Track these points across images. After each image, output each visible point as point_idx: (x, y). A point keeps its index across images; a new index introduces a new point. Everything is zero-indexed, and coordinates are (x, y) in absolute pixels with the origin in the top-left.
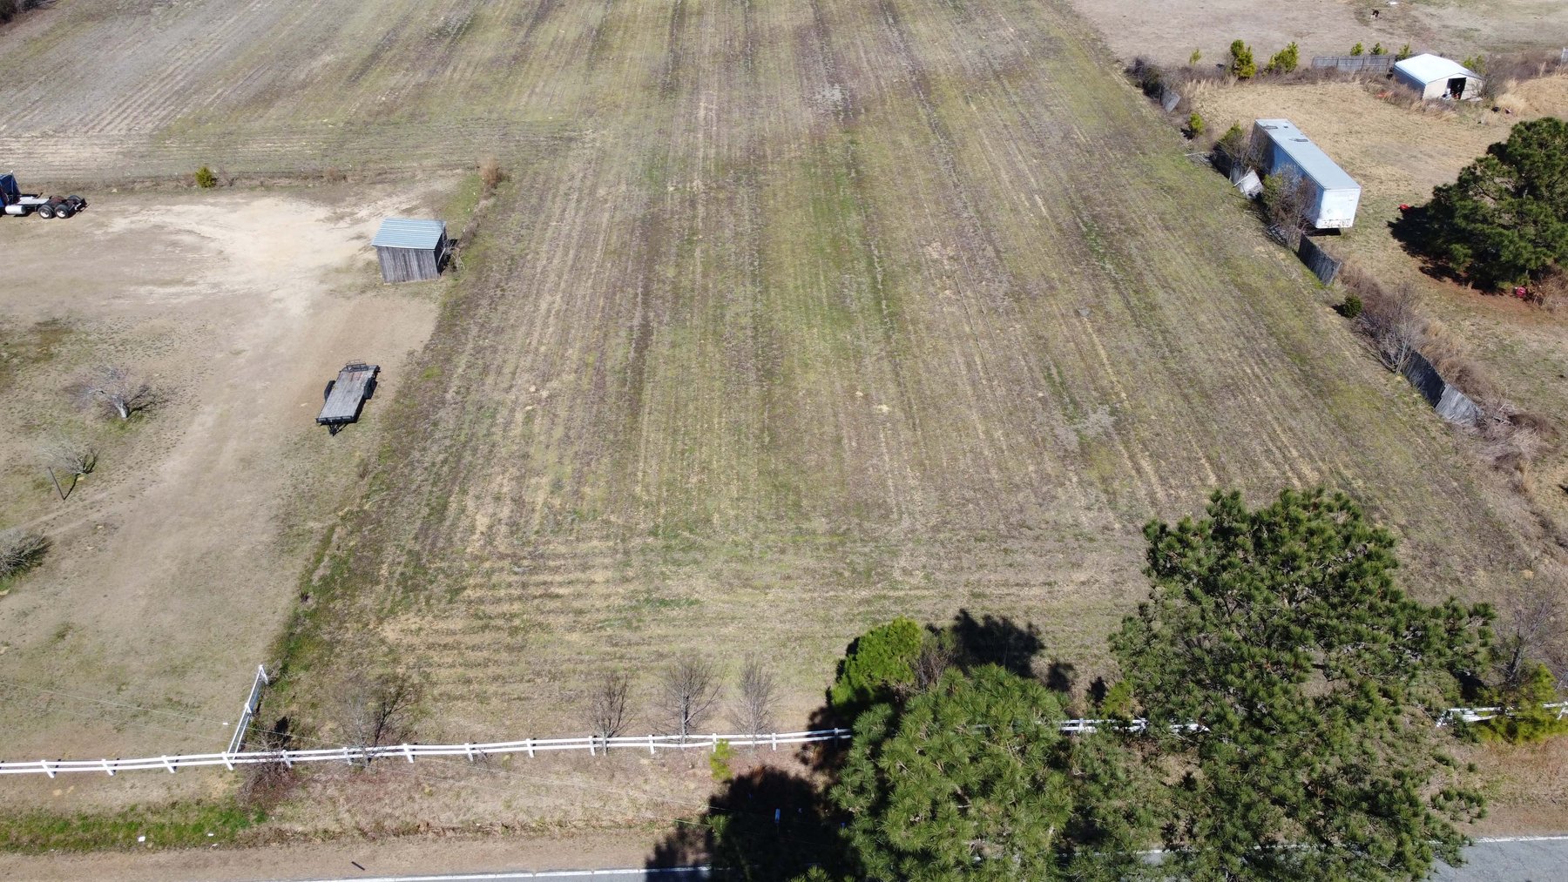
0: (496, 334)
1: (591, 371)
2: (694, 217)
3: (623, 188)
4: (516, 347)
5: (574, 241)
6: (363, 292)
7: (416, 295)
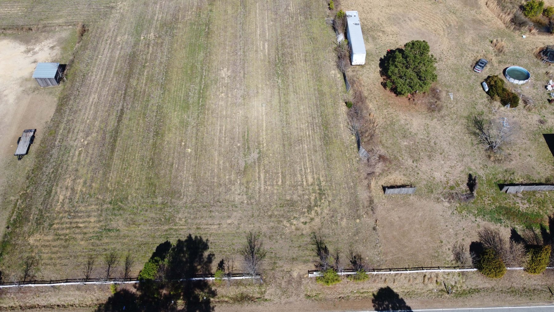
0: (74, 114)
1: (102, 132)
2: (148, 53)
3: (126, 36)
4: (80, 120)
5: (105, 66)
6: (34, 91)
7: (51, 93)
